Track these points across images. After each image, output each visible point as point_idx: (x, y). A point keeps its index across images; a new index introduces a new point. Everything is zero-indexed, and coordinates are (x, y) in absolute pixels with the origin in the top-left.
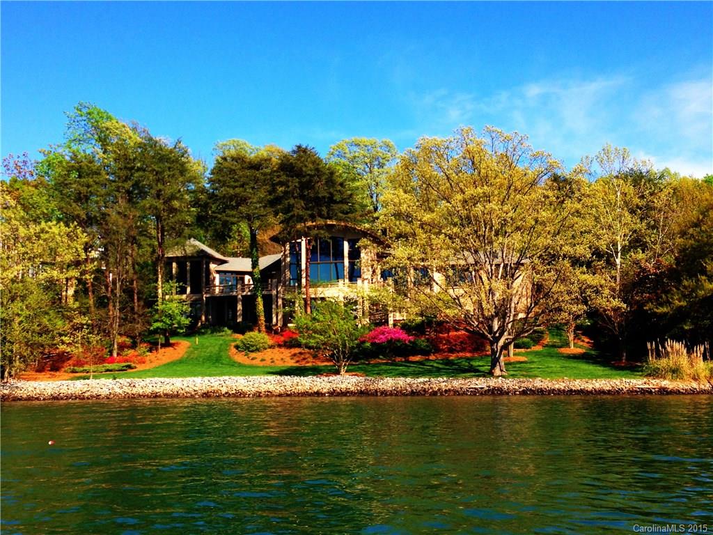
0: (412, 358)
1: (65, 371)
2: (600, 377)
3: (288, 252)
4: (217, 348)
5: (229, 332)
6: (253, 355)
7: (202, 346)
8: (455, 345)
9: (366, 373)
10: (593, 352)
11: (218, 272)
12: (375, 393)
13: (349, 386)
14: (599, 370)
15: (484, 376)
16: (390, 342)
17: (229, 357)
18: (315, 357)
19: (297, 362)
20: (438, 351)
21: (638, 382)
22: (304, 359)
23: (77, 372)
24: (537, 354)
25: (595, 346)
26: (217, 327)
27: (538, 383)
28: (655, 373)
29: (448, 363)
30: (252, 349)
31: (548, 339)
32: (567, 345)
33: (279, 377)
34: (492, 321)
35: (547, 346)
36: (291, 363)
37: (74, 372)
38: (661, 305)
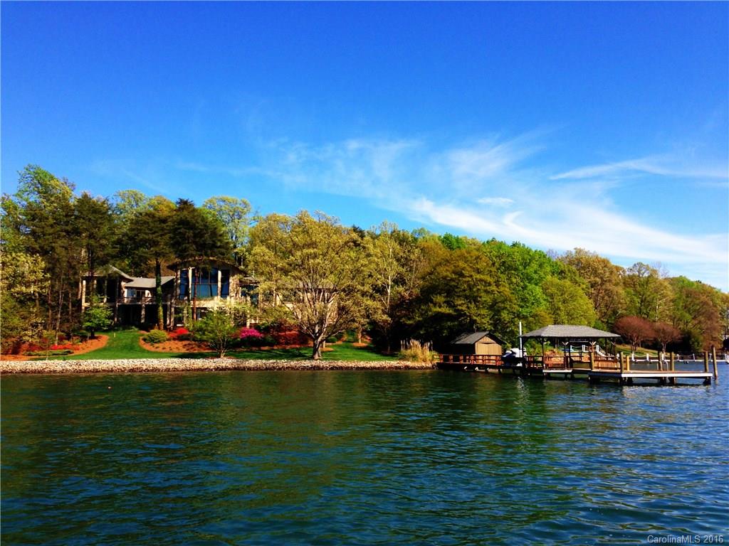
0: (262, 348)
1: (23, 355)
2: (374, 360)
3: (179, 276)
4: (130, 340)
5: (136, 329)
6: (156, 345)
7: (119, 339)
8: (290, 340)
9: (237, 357)
10: (372, 346)
11: (126, 288)
12: (244, 369)
13: (227, 365)
14: (374, 356)
15: (309, 359)
16: (249, 337)
17: (139, 346)
18: (199, 346)
19: (188, 350)
20: (279, 344)
21: (394, 363)
22: (192, 348)
23: (32, 355)
24: (339, 346)
25: (373, 342)
26: (126, 326)
27: (340, 363)
28: (404, 358)
29: (285, 351)
30: (156, 341)
31: (346, 338)
32: (357, 341)
33: (180, 359)
34: (315, 327)
35: (345, 341)
36: (184, 351)
37: (30, 355)
38: (409, 319)
